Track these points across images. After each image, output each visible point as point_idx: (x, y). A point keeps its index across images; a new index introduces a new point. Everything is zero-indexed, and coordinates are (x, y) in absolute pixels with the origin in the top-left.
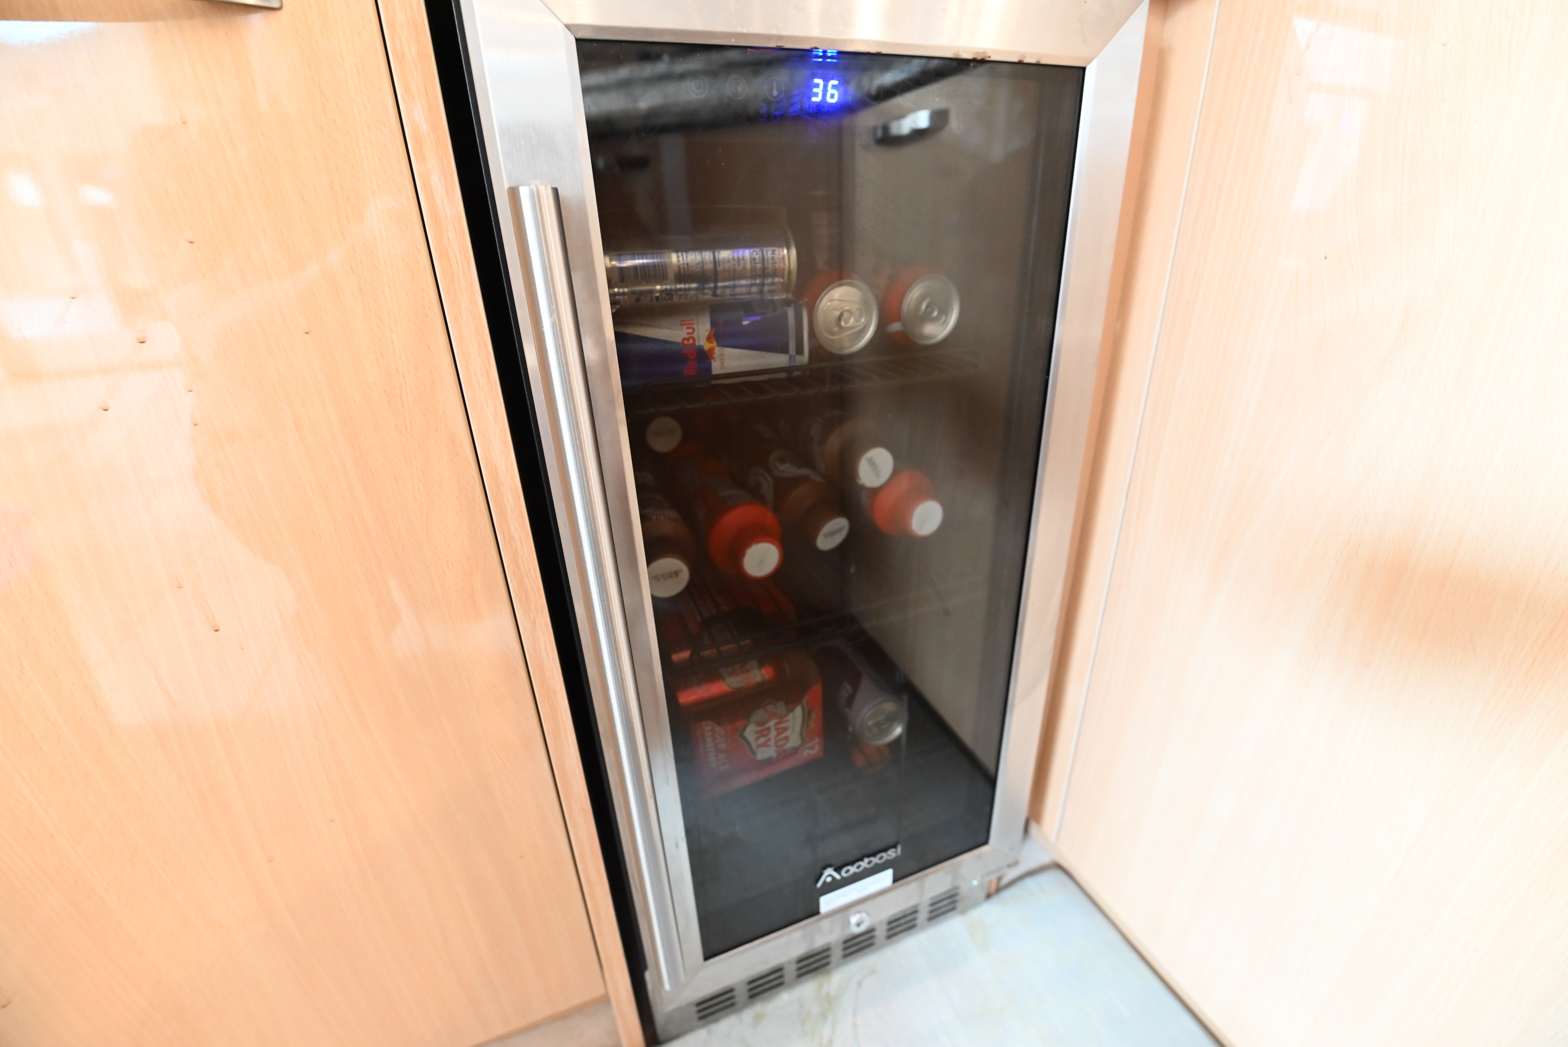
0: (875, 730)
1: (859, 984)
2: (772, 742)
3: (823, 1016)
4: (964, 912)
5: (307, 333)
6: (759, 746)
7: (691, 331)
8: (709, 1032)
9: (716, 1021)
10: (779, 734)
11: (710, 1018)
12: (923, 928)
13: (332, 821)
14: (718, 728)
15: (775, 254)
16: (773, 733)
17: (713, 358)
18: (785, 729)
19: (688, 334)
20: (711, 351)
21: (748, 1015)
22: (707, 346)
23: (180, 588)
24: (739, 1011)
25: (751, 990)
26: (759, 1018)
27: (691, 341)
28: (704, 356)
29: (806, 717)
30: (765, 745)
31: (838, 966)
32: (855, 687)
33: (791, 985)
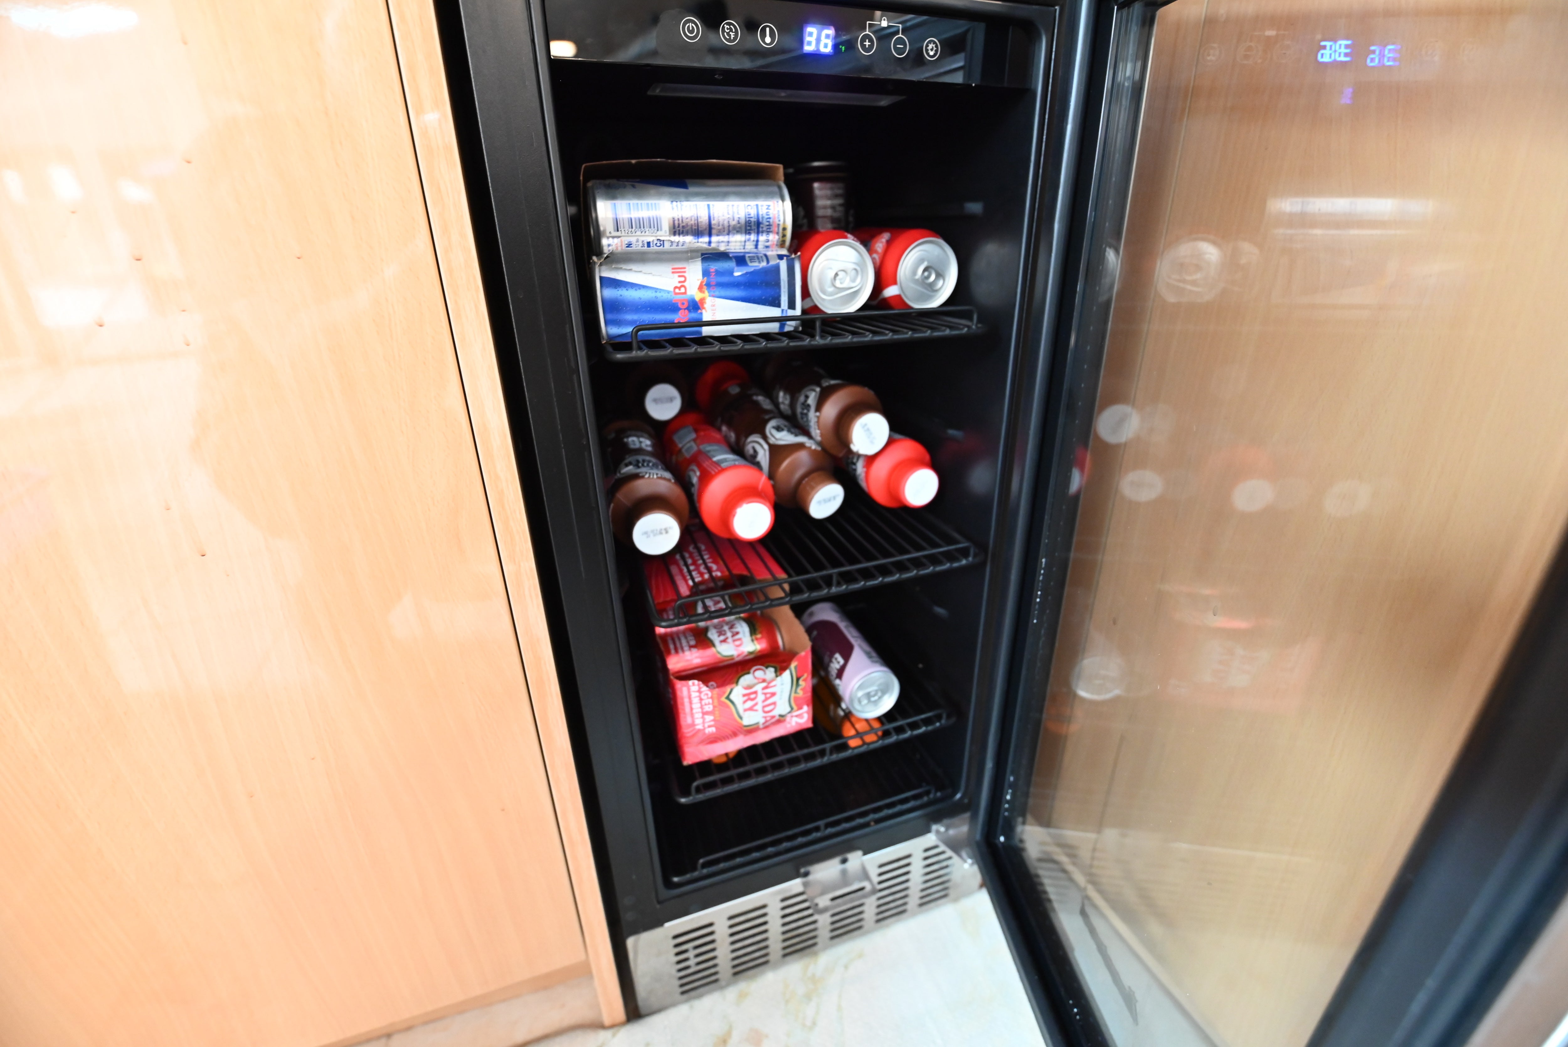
0: (865, 702)
1: (846, 967)
2: (759, 707)
3: (808, 997)
4: (956, 900)
5: (299, 258)
6: (745, 710)
7: (682, 279)
8: (691, 1007)
9: (700, 996)
10: (766, 699)
11: (693, 994)
12: (914, 914)
13: (313, 759)
14: (704, 689)
15: (769, 209)
16: (761, 697)
17: (704, 308)
18: (773, 694)
19: (680, 282)
20: (703, 300)
21: (732, 993)
22: (698, 296)
23: (168, 509)
24: (722, 988)
25: (734, 967)
26: (742, 996)
27: (683, 290)
28: (695, 306)
29: (796, 681)
30: (751, 709)
31: (826, 948)
32: (847, 657)
33: (777, 966)
